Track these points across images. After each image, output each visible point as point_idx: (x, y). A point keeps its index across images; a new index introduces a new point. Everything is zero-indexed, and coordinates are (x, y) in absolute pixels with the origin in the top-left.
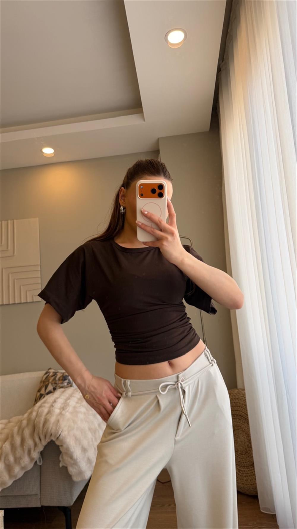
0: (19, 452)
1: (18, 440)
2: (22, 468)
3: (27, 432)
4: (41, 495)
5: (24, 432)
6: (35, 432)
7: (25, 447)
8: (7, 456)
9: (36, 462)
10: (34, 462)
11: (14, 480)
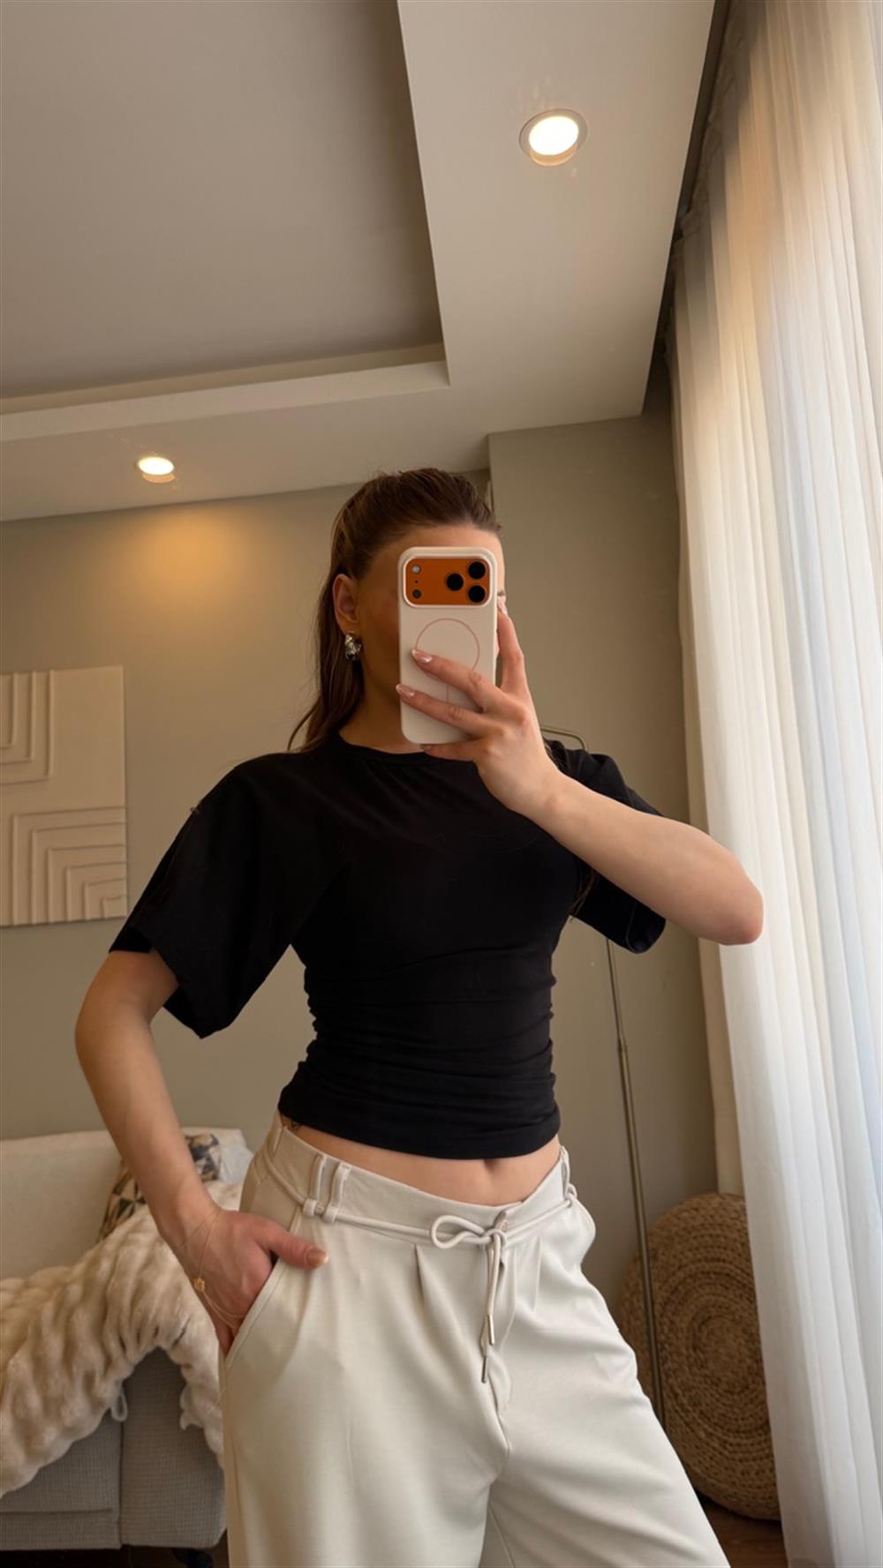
0: (57, 1381)
1: (54, 1347)
2: (67, 1431)
3: (83, 1321)
4: (120, 1512)
5: (74, 1318)
6: (108, 1321)
7: (75, 1369)
8: (20, 1392)
9: (108, 1412)
10: (103, 1411)
11: (41, 1464)
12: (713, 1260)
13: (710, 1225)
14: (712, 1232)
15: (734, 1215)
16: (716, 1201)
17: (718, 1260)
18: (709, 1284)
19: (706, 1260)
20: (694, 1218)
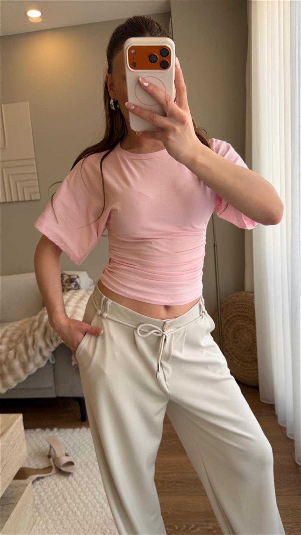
0: (31, 352)
1: (30, 340)
2: (36, 365)
3: (39, 334)
4: (55, 388)
5: (35, 333)
6: (47, 335)
7: (36, 348)
8: (20, 355)
9: (49, 360)
10: (47, 360)
11: (28, 374)
12: (242, 312)
13: (242, 301)
14: (242, 303)
15: (250, 298)
16: (244, 294)
17: (243, 312)
18: (240, 319)
19: (239, 312)
20: (236, 299)
